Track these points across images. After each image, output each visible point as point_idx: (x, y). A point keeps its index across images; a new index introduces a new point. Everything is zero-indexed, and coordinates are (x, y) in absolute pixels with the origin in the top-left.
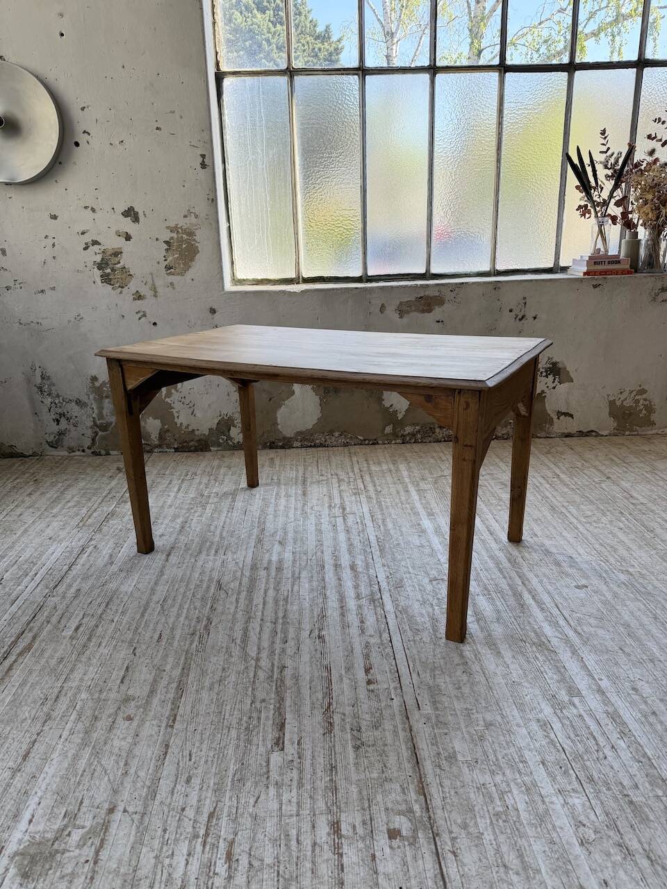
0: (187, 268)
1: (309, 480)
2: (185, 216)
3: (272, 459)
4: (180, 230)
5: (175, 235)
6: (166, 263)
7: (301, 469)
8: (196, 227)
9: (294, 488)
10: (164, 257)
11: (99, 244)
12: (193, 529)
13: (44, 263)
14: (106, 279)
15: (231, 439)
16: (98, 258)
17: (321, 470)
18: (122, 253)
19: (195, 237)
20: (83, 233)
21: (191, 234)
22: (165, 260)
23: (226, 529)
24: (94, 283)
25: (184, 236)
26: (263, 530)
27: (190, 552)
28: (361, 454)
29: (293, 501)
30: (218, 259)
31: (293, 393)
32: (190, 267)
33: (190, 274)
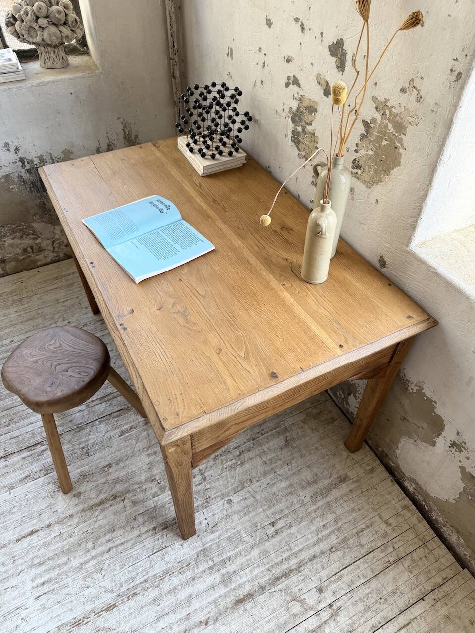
0: (375, 180)
1: (294, 578)
2: (403, 91)
3: (343, 479)
4: (387, 112)
5: (378, 116)
6: (356, 156)
7: (334, 540)
8: (410, 119)
9: (256, 572)
10: (357, 145)
11: (299, 85)
12: (100, 518)
13: (255, 84)
14: (297, 138)
15: (348, 403)
16: (295, 105)
17: (340, 578)
18: (316, 111)
19: (403, 136)
20: (288, 61)
21: (400, 128)
22: (356, 151)
23: (107, 556)
24: (286, 136)
25: (390, 126)
26: (110, 608)
27: (42, 551)
28: (444, 611)
29: (216, 596)
30: (421, 193)
31: (434, 444)
32: (380, 181)
33: (378, 191)
